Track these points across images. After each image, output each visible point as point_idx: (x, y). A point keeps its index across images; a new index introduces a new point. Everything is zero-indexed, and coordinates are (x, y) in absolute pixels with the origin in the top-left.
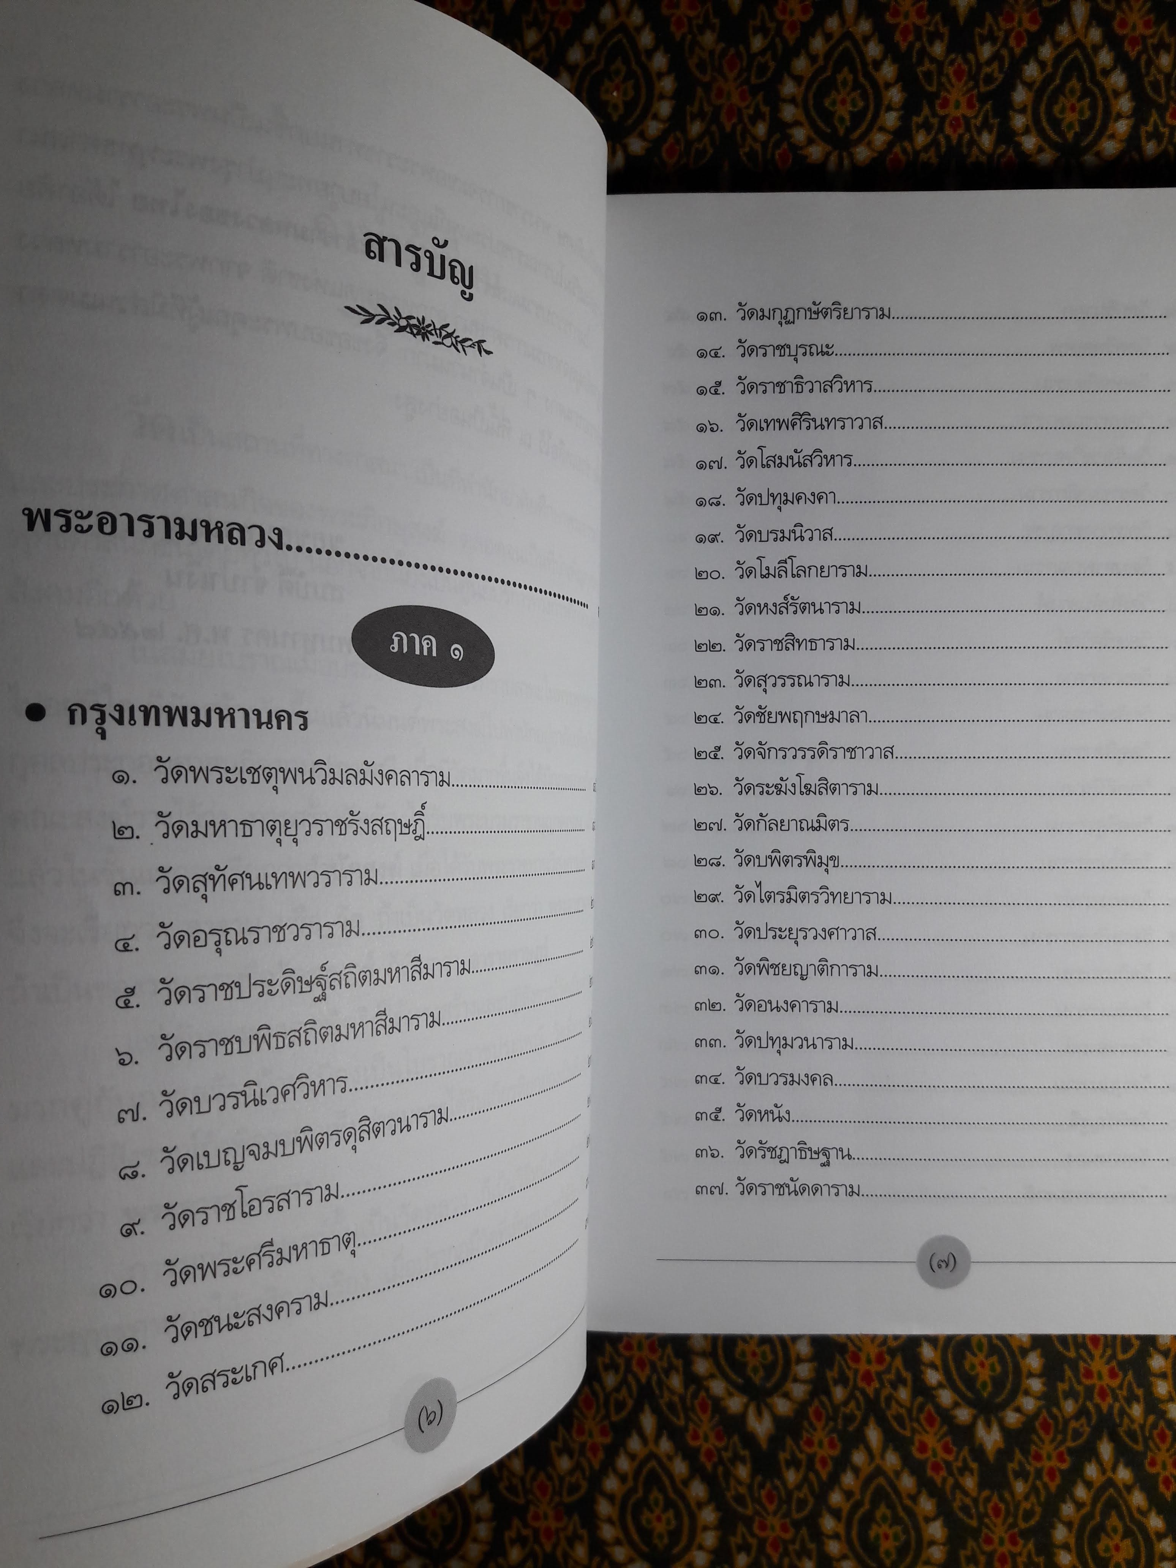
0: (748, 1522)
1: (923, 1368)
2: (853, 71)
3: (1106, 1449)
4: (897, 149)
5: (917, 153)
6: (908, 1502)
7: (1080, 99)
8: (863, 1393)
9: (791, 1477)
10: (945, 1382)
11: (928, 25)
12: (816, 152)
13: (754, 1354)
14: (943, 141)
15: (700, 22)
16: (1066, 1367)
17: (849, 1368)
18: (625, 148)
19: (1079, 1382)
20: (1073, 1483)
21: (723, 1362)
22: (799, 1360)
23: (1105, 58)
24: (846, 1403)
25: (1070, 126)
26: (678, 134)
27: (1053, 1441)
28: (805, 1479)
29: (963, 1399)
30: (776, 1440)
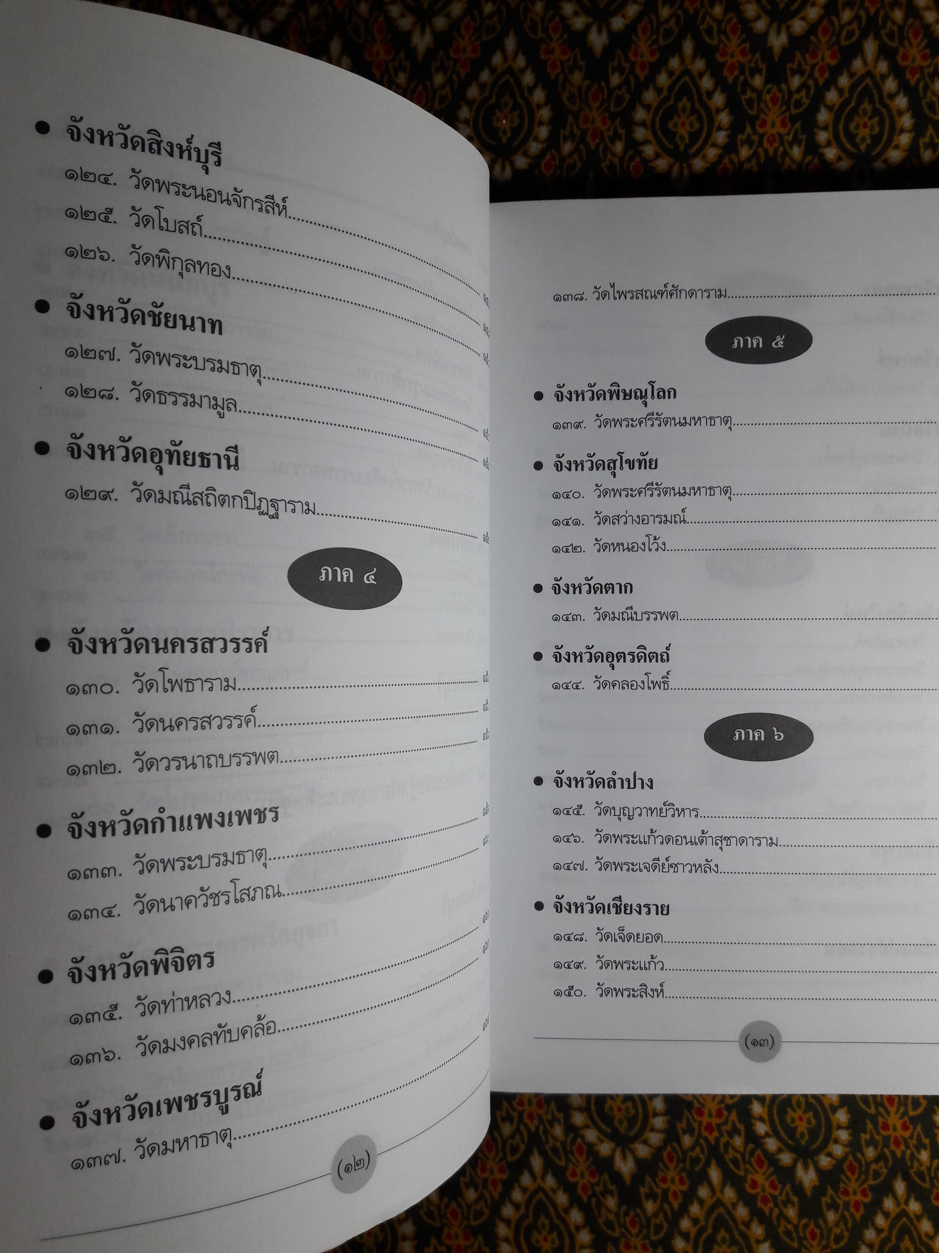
0: (616, 1242)
1: (753, 1121)
2: (691, 100)
3: (900, 1187)
4: (726, 160)
5: (741, 163)
6: (742, 1228)
7: (870, 119)
8: (706, 1140)
9: (650, 1207)
10: (771, 1133)
11: (750, 62)
12: (662, 164)
13: (620, 1109)
14: (762, 154)
15: (570, 64)
16: (868, 1121)
17: (695, 1121)
18: (512, 163)
19: (878, 1134)
20: (875, 1213)
21: (595, 1115)
22: (655, 1114)
23: (891, 85)
24: (692, 1148)
25: (863, 139)
26: (553, 151)
27: (857, 1180)
28: (661, 1209)
29: (785, 1146)
30: (637, 1178)
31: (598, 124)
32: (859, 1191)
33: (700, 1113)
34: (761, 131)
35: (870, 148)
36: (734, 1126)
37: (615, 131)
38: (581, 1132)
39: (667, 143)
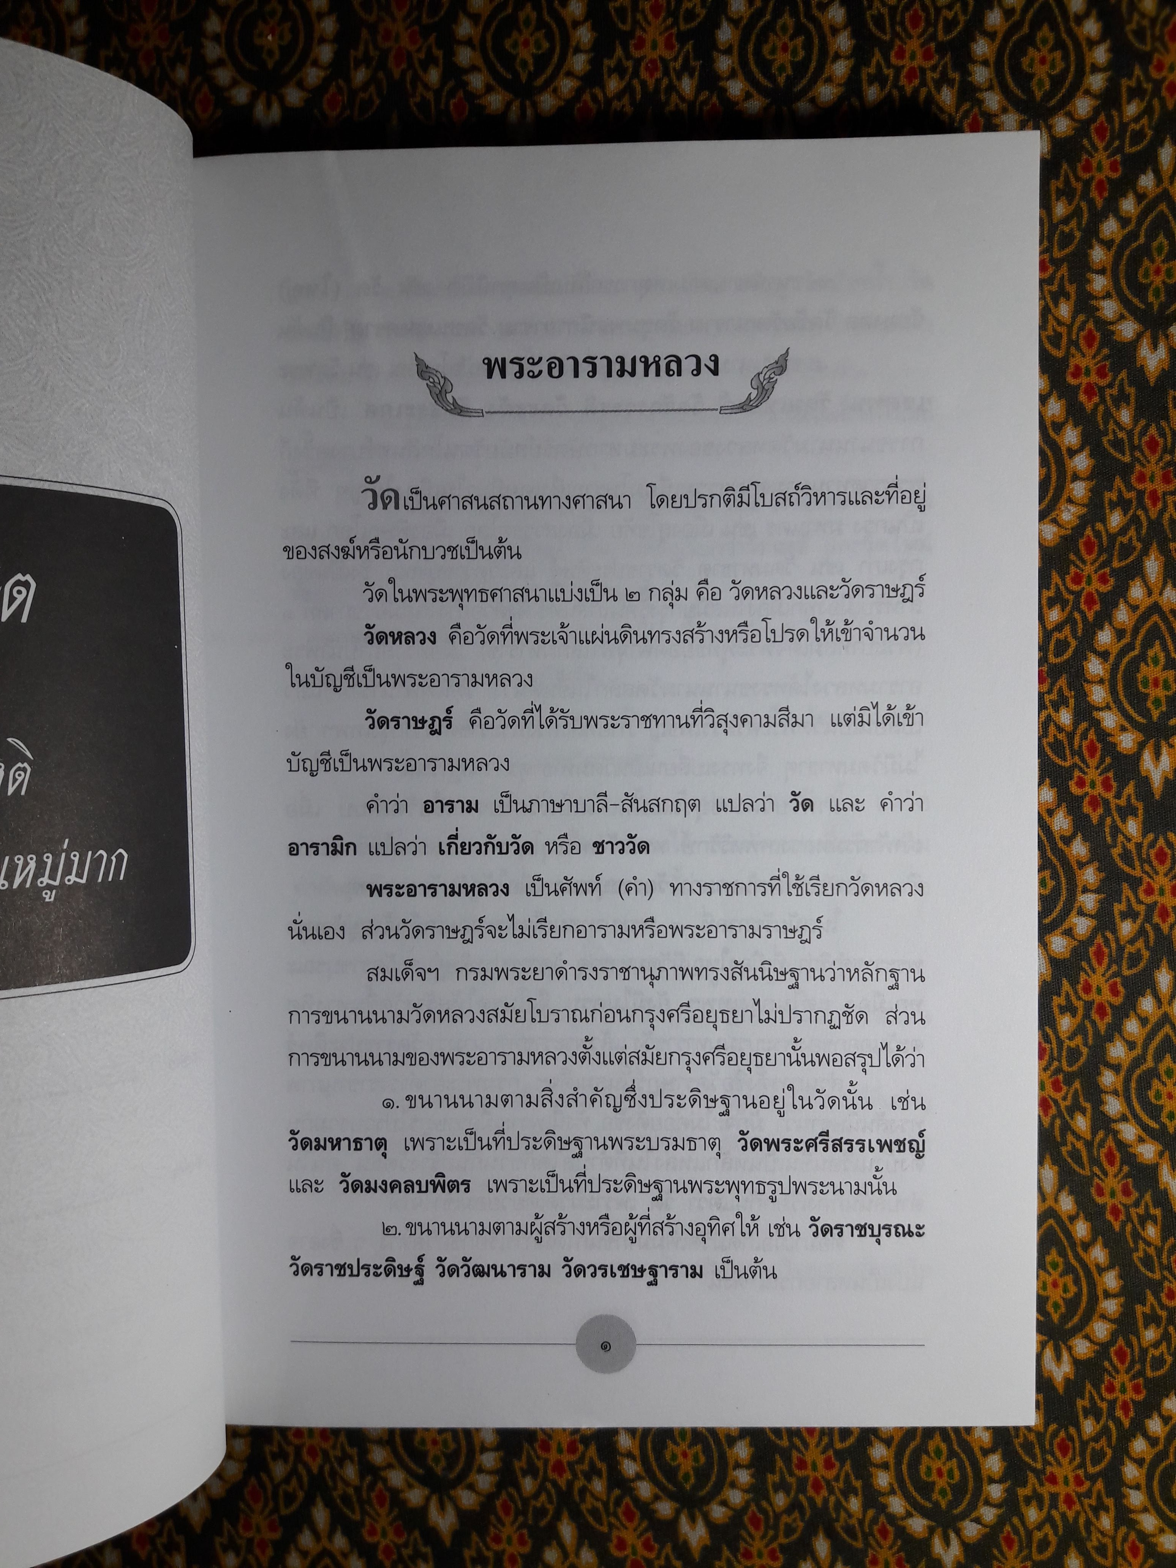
31: (405, 42)
32: (765, 1552)
33: (546, 1447)
34: (636, 54)
35: (791, 81)
36: (592, 1464)
37: (429, 52)
38: (383, 1474)
39: (501, 70)
